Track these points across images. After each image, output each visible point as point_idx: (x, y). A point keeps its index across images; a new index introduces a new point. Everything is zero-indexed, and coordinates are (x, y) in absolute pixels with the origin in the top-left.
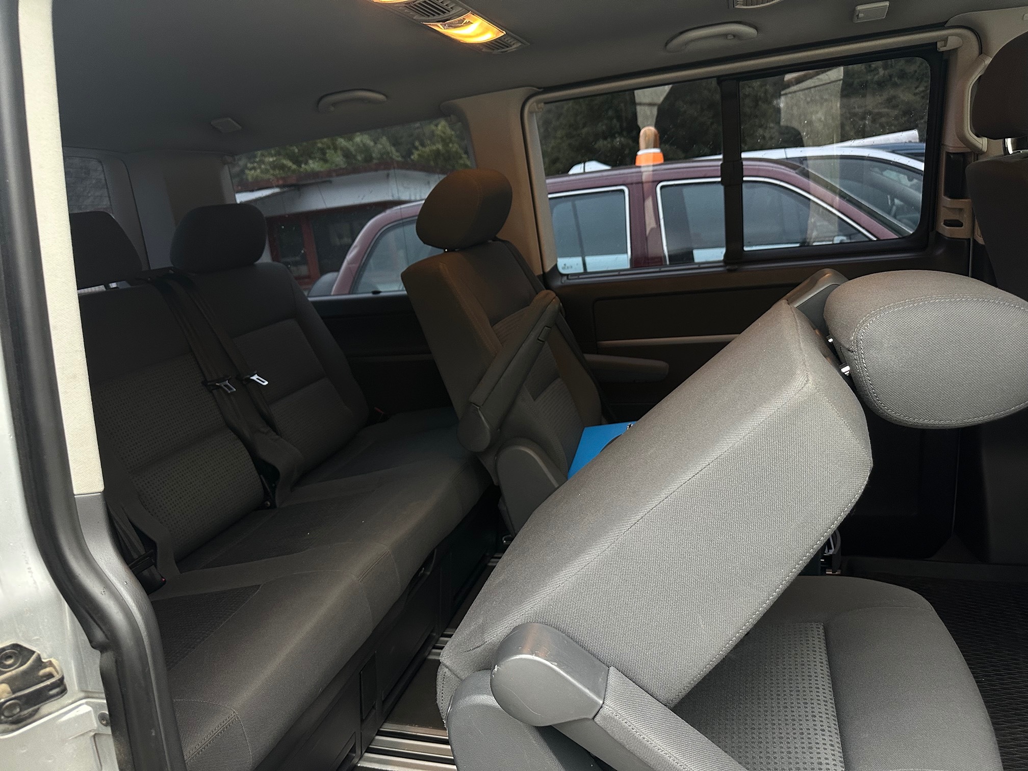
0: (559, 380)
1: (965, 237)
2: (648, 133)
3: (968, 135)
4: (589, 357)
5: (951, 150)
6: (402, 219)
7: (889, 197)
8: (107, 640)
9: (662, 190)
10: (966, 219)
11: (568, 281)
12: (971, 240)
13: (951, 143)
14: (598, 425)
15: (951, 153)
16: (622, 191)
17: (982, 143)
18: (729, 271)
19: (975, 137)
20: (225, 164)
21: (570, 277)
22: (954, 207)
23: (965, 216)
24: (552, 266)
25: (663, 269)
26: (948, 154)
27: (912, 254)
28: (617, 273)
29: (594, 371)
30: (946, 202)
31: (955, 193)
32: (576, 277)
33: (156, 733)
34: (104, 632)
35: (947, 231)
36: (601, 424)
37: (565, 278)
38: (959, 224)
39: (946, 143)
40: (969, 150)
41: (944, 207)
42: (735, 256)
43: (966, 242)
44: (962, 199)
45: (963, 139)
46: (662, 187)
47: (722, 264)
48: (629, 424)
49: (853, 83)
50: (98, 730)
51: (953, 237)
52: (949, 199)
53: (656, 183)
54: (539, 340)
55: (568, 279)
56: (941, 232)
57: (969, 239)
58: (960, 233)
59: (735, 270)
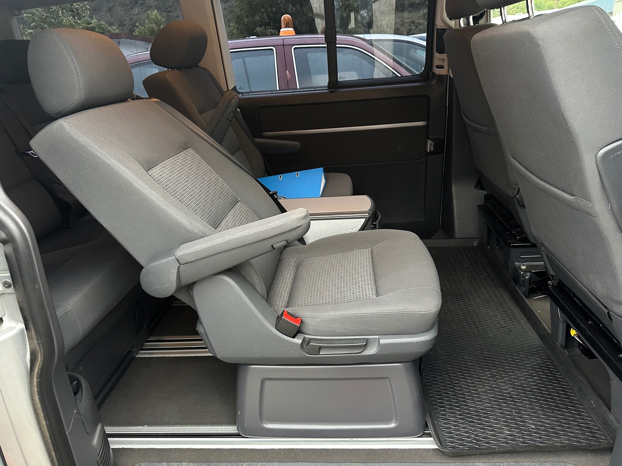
0: (241, 151)
1: (445, 74)
2: (286, 18)
3: (446, 20)
4: (256, 140)
5: (439, 27)
6: (139, 62)
7: (420, 66)
8: (7, 237)
9: (295, 50)
10: (446, 65)
11: (243, 96)
12: (448, 75)
13: (439, 24)
14: (264, 177)
15: (438, 29)
16: (272, 49)
17: (452, 23)
18: (330, 91)
19: (449, 20)
20: (14, 15)
21: (243, 94)
22: (440, 58)
23: (445, 63)
24: (233, 86)
25: (295, 91)
26: (437, 29)
27: (421, 84)
28: (271, 92)
29: (260, 147)
30: (437, 55)
31: (441, 51)
32: (248, 94)
33: (38, 287)
34: (5, 233)
35: (437, 71)
36: (265, 176)
37: (241, 94)
38: (443, 68)
39: (436, 24)
40: (447, 28)
41: (436, 58)
42: (334, 83)
43: (445, 76)
44: (443, 53)
45: (444, 21)
46: (295, 49)
47: (327, 88)
48: (281, 175)
49: (405, 4)
50: (3, 291)
51: (439, 74)
52: (438, 54)
53: (291, 46)
54: (228, 119)
55: (242, 95)
56: (434, 72)
57: (447, 75)
58: (443, 72)
59: (333, 92)
